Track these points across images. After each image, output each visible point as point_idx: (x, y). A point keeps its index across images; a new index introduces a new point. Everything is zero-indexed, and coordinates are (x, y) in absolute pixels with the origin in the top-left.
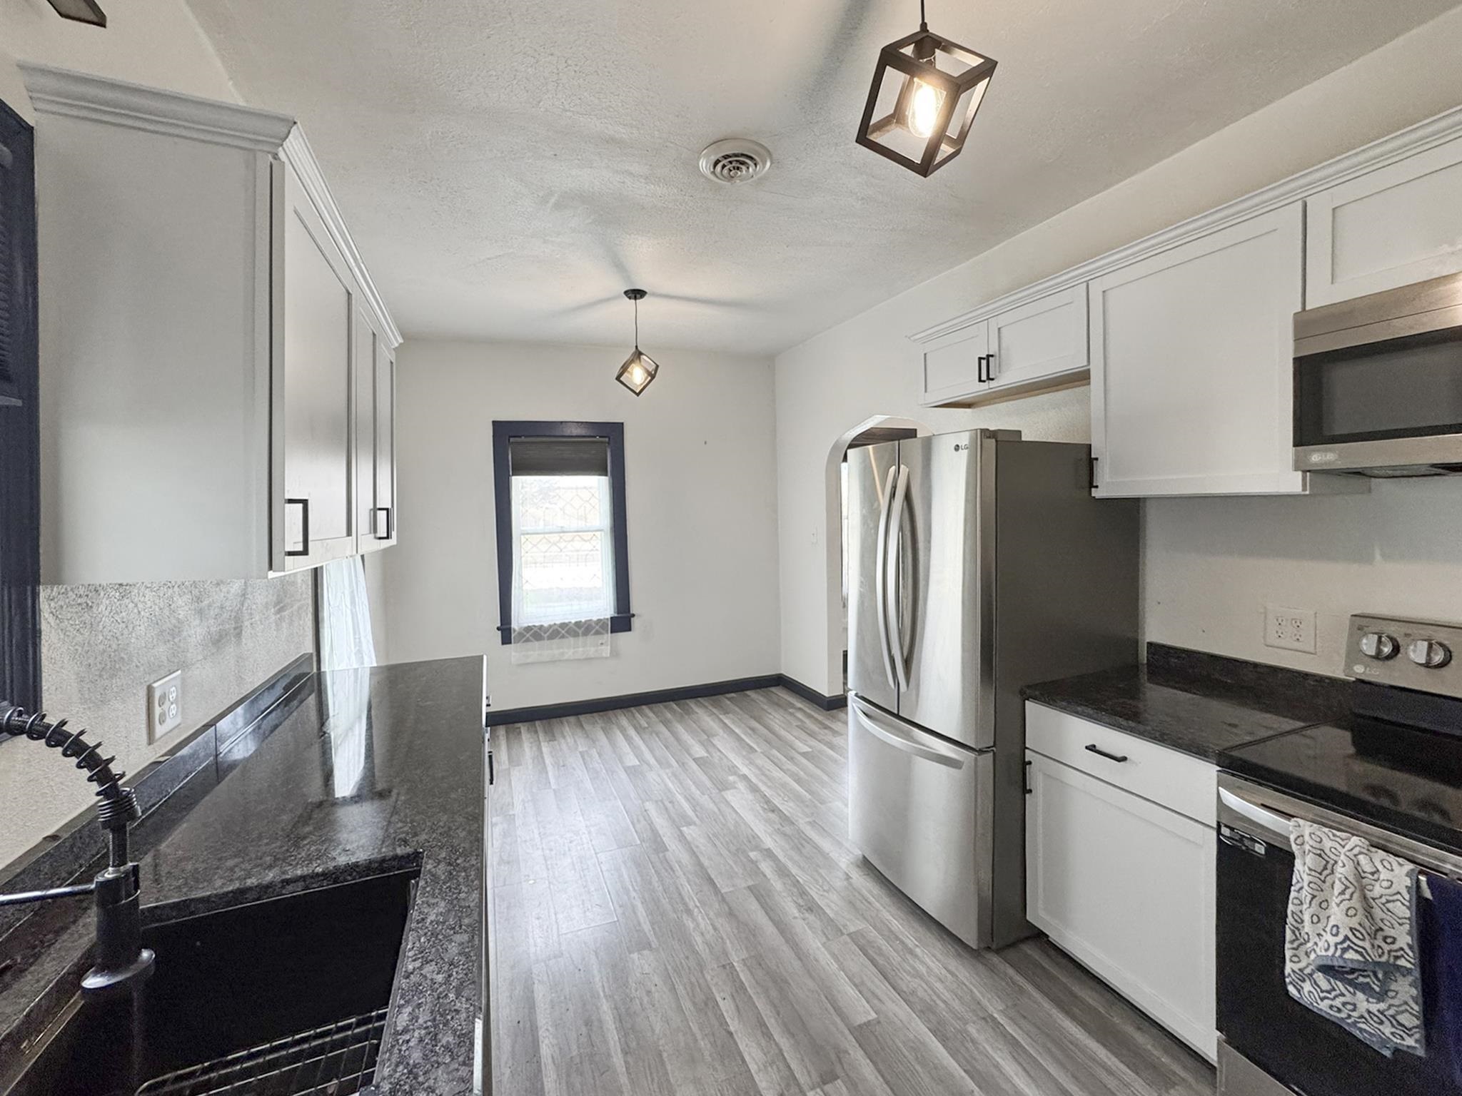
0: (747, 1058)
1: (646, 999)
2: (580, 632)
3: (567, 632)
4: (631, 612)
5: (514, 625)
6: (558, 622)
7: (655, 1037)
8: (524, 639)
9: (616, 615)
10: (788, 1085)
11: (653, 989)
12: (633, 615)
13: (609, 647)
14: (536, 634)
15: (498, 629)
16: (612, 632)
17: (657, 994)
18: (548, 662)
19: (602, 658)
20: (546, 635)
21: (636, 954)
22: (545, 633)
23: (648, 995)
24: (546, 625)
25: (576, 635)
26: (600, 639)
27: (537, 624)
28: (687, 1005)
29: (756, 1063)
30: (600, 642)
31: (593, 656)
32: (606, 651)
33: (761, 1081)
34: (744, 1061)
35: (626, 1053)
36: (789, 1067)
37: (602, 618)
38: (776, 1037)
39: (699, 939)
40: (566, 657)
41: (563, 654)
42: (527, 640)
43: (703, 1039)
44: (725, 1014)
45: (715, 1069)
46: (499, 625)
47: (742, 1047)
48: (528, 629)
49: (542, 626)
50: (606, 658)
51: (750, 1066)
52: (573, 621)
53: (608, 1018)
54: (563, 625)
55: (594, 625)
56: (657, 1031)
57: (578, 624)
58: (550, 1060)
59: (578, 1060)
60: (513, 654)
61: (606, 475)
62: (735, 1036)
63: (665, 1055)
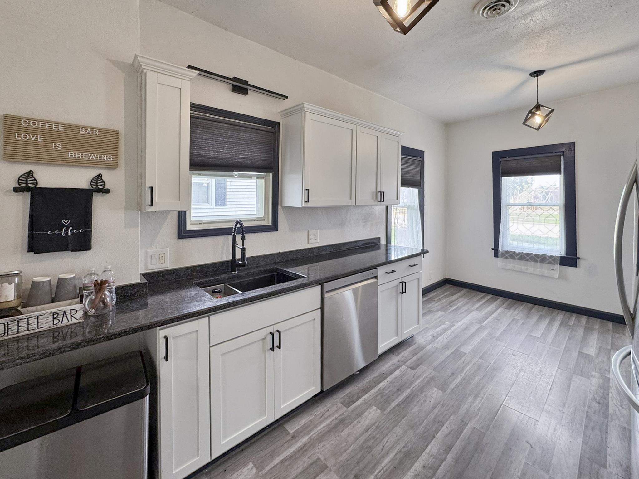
0: (429, 447)
1: (422, 401)
2: (539, 260)
3: (530, 258)
4: (577, 256)
5: (500, 249)
6: (525, 252)
7: (411, 411)
8: (505, 256)
9: (565, 256)
10: (431, 468)
11: (428, 402)
12: (579, 258)
13: (558, 273)
14: (511, 255)
15: (492, 249)
16: (560, 265)
17: (427, 404)
18: (517, 271)
19: (553, 278)
20: (517, 257)
21: (436, 389)
22: (516, 256)
23: (424, 401)
24: (517, 252)
25: (535, 261)
26: (552, 267)
27: (512, 251)
28: (432, 416)
29: (430, 451)
30: (551, 268)
31: (546, 275)
32: (556, 275)
33: (424, 456)
34: (427, 446)
35: (397, 405)
36: (440, 466)
37: (554, 255)
38: (449, 456)
39: (466, 406)
40: (529, 271)
41: (527, 269)
42: (507, 258)
43: (423, 427)
44: (441, 431)
45: (415, 437)
46: (493, 247)
47: (432, 443)
48: (507, 252)
49: (515, 252)
50: (556, 279)
51: (426, 449)
52: (534, 253)
53: (405, 394)
54: (527, 254)
55: (547, 258)
56: (413, 411)
57: (536, 255)
58: (379, 387)
59: (384, 394)
60: (499, 262)
61: (561, 174)
62: (435, 439)
63: (406, 417)
